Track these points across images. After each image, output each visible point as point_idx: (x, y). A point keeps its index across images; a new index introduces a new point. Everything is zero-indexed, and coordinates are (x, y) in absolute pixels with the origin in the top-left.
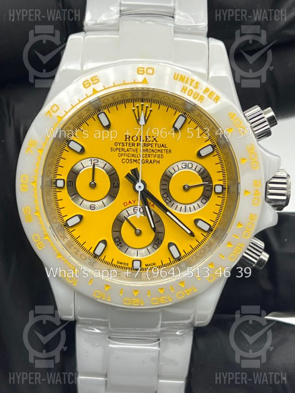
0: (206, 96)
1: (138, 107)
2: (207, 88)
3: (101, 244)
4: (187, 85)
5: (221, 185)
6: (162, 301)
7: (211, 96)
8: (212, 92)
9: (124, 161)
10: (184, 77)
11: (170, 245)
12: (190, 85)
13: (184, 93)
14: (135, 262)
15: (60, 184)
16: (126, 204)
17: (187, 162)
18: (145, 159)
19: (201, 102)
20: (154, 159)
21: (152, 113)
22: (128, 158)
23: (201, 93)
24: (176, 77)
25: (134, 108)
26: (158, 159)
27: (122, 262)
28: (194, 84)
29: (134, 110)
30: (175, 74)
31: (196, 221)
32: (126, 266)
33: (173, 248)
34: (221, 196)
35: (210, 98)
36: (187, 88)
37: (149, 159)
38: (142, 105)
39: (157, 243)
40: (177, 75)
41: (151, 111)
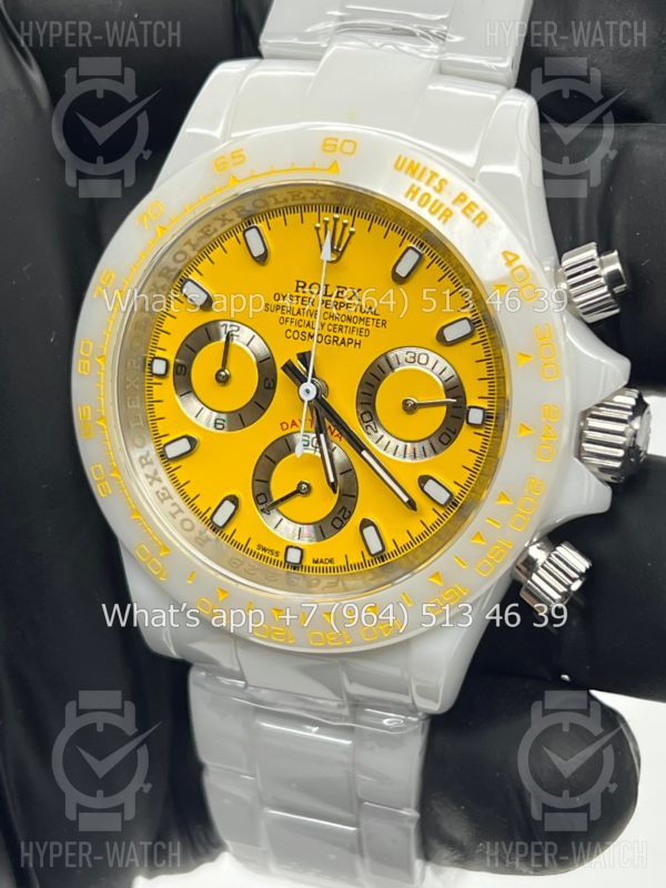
0: (457, 209)
1: (326, 223)
2: (462, 194)
3: (227, 502)
4: (421, 184)
5: (481, 408)
6: (333, 641)
7: (468, 211)
8: (472, 203)
9: (289, 334)
10: (418, 165)
11: (365, 523)
12: (428, 183)
13: (412, 199)
14: (290, 550)
15: (159, 367)
16: (285, 426)
17: (418, 351)
18: (332, 334)
19: (445, 222)
20: (350, 336)
21: (353, 237)
22: (298, 328)
23: (448, 203)
24: (399, 165)
25: (318, 225)
26: (358, 338)
27: (267, 547)
28: (436, 182)
29: (317, 229)
30: (400, 158)
31: (423, 480)
32: (273, 557)
33: (369, 532)
34: (482, 432)
35: (468, 216)
36: (419, 189)
37: (340, 335)
38: (336, 220)
39: (340, 516)
40: (401, 161)
41: (352, 233)
